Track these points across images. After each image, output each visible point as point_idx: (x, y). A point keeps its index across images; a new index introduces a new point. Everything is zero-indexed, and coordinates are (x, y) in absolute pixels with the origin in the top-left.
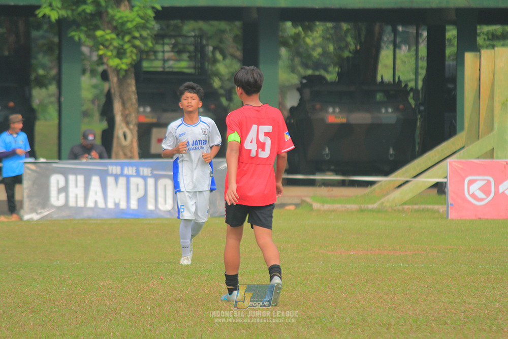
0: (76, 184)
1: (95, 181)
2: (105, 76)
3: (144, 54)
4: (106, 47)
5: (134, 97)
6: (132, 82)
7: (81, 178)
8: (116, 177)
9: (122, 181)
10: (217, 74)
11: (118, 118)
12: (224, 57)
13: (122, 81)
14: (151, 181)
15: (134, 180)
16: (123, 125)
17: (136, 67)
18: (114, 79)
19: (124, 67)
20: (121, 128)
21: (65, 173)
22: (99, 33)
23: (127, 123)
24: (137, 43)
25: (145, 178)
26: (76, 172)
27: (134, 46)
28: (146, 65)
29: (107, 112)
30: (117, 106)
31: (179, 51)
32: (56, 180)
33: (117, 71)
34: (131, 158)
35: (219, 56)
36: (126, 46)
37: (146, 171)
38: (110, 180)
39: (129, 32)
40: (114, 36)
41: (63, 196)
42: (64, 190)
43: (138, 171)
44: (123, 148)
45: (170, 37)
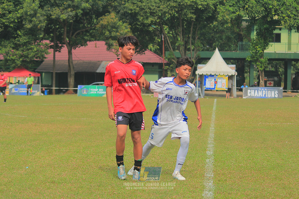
0: (253, 92)
1: (256, 91)
2: (258, 71)
3: (266, 67)
4: (259, 66)
5: (264, 75)
6: (263, 72)
7: (254, 91)
8: (260, 91)
9: (261, 91)
10: (280, 71)
11: (261, 79)
12: (281, 68)
13: (261, 72)
14: (267, 91)
15: (263, 91)
16: (262, 81)
17: (264, 70)
18: (260, 72)
19: (262, 69)
20: (261, 81)
21: (251, 89)
22: (257, 63)
23: (262, 80)
24: (264, 65)
25: (266, 91)
26: (253, 89)
27: (264, 66)
28: (266, 69)
29: (259, 78)
30: (260, 77)
31: (272, 67)
32: (249, 91)
33: (261, 70)
34: (263, 87)
35: (280, 68)
36: (262, 66)
37: (266, 89)
38: (259, 91)
39: (263, 63)
40: (260, 64)
41: (250, 94)
42: (250, 93)
43: (264, 89)
44: (262, 85)
45: (271, 64)
